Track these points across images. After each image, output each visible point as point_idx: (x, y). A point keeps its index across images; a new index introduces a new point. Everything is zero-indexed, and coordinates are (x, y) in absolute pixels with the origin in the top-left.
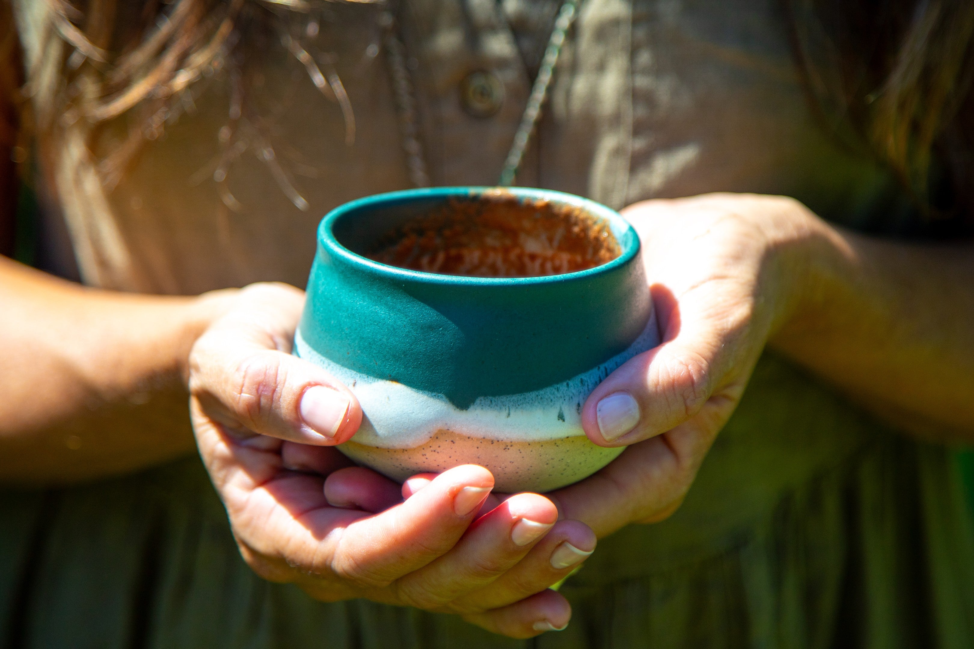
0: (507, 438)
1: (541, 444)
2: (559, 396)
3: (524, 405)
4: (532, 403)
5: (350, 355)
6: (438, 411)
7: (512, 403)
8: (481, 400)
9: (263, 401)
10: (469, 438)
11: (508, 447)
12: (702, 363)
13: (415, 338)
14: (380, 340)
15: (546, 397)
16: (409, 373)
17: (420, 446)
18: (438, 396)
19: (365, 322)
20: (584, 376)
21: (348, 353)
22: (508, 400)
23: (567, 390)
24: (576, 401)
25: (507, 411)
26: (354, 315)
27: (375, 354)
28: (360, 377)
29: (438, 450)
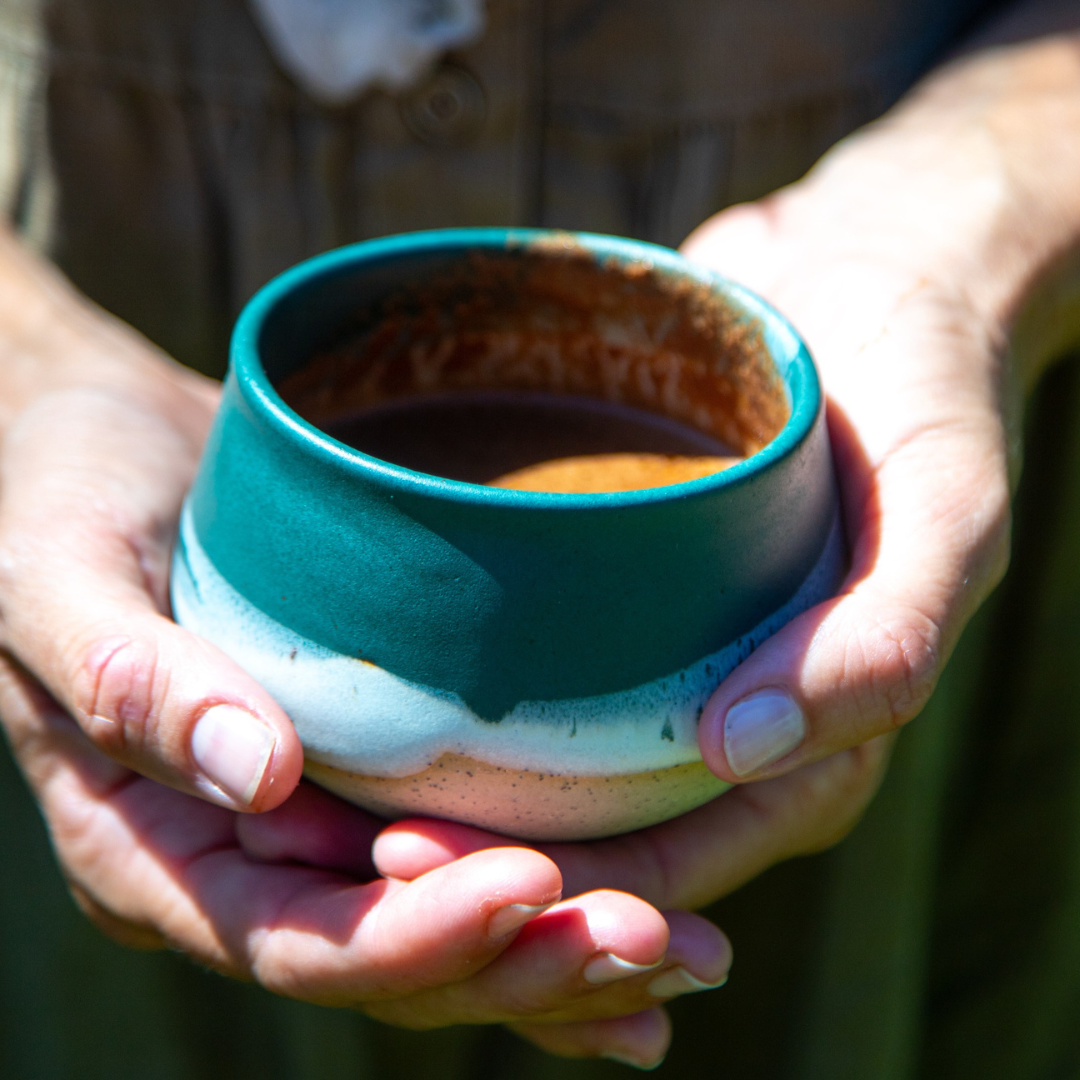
0: (568, 771)
1: (629, 778)
2: (665, 696)
3: (603, 715)
4: (616, 712)
5: (287, 602)
6: (445, 721)
7: (581, 713)
8: (525, 707)
9: (129, 729)
10: (499, 769)
11: (570, 785)
12: (927, 630)
13: (410, 591)
14: (345, 587)
15: (643, 700)
16: (396, 650)
17: (410, 777)
18: (447, 696)
19: (316, 549)
20: (712, 660)
21: (284, 598)
22: (573, 706)
23: (680, 687)
24: (695, 703)
25: (571, 727)
26: (296, 532)
27: (333, 608)
28: (304, 644)
29: (443, 784)
